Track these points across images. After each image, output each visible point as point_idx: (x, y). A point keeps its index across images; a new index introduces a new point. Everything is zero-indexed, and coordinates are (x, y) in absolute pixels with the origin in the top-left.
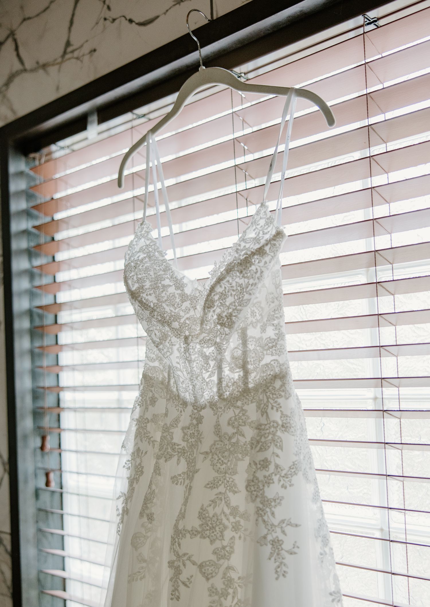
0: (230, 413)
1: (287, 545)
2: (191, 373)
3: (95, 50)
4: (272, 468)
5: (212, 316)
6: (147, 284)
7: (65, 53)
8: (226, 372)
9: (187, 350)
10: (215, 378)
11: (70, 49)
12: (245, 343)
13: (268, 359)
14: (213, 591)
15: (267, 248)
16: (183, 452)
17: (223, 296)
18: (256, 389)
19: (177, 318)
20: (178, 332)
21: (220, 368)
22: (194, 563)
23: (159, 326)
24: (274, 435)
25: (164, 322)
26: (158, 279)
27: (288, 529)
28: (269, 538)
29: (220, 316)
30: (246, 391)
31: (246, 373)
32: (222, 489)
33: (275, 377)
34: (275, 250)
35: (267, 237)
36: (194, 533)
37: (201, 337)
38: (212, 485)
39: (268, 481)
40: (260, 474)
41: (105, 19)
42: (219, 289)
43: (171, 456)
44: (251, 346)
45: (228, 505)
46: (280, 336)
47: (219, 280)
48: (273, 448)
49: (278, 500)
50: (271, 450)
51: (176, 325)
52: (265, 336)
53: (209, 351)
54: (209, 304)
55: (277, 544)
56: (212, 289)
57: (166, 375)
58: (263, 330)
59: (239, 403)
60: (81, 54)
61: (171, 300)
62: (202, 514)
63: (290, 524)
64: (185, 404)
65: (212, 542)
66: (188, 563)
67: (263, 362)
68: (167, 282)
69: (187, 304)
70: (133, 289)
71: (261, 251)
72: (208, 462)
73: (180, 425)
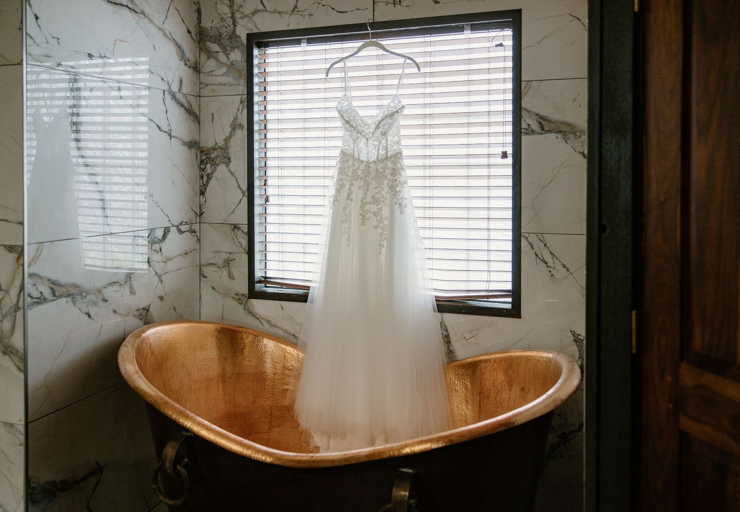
0: (382, 165)
1: (403, 205)
2: (368, 151)
3: (312, 15)
4: (398, 182)
5: (379, 132)
6: (351, 118)
7: (294, 10)
8: (380, 151)
9: (367, 143)
10: (376, 153)
11: (295, 10)
12: (387, 142)
13: (395, 147)
14: (378, 220)
15: (399, 111)
16: (362, 178)
17: (384, 125)
18: (391, 157)
19: (364, 131)
20: (364, 137)
21: (378, 149)
22: (370, 213)
23: (356, 134)
24: (398, 171)
25: (359, 132)
26: (354, 117)
27: (403, 200)
28: (398, 203)
29: (382, 132)
30: (387, 158)
31: (387, 152)
32: (379, 189)
33: (398, 153)
34: (402, 111)
35: (399, 107)
36: (370, 203)
37: (373, 138)
38: (376, 188)
39: (397, 186)
40: (394, 184)
41: (319, 3)
42: (382, 123)
43: (358, 180)
44: (389, 143)
45: (381, 194)
46: (400, 140)
47: (383, 120)
48: (398, 176)
49: (400, 191)
50: (397, 176)
51: (363, 134)
52: (394, 140)
53: (376, 143)
54: (377, 127)
55: (400, 204)
56: (380, 123)
57: (352, 152)
58: (394, 137)
59: (385, 162)
60: (304, 14)
61: (360, 124)
62: (373, 197)
63: (404, 198)
64: (362, 162)
65: (377, 206)
66: (368, 213)
67: (394, 148)
68: (357, 118)
69: (366, 127)
70: (347, 120)
71: (397, 112)
72: (374, 181)
73: (360, 169)
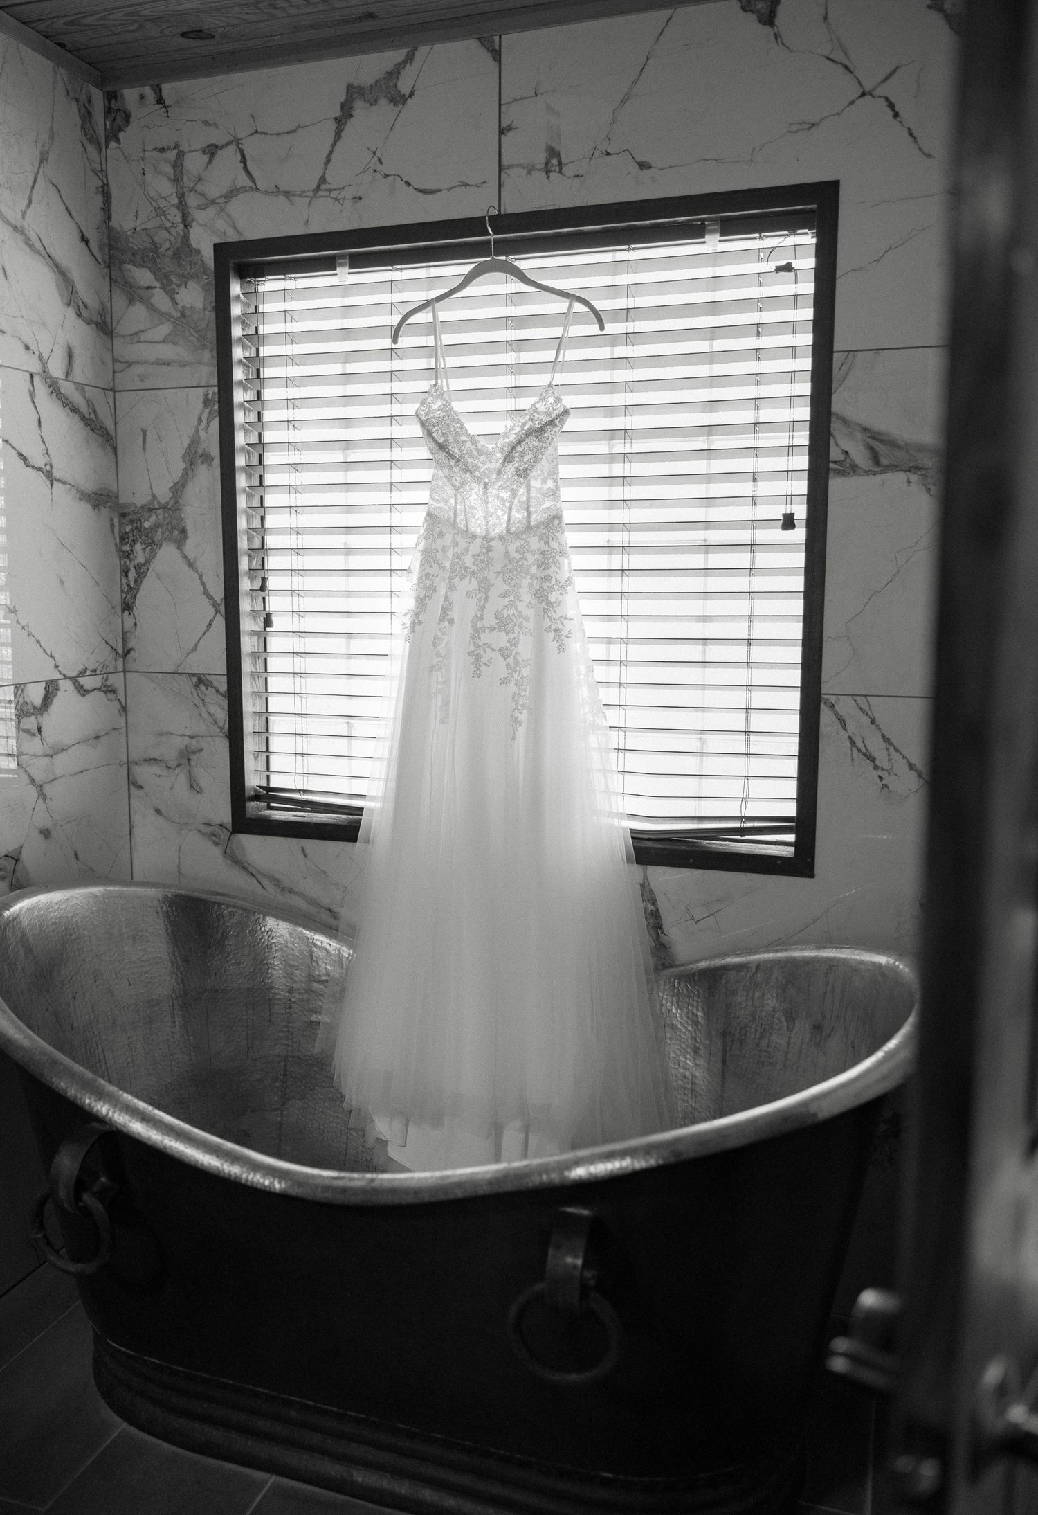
0: (517, 544)
1: (565, 632)
2: (486, 511)
3: (360, 199)
4: (553, 581)
5: (511, 468)
6: (451, 439)
7: (318, 188)
8: (514, 513)
9: (485, 494)
10: (505, 517)
11: (324, 187)
12: (529, 491)
13: (548, 504)
14: (508, 666)
15: (557, 421)
16: (473, 574)
17: (523, 454)
18: (537, 526)
19: (478, 468)
20: (478, 480)
21: (510, 509)
22: (493, 650)
23: (461, 473)
24: (554, 558)
25: (466, 470)
26: (457, 435)
27: (565, 622)
28: (553, 627)
29: (517, 469)
30: (529, 527)
31: (529, 514)
32: (512, 598)
33: (554, 517)
34: (563, 422)
35: (557, 412)
36: (492, 629)
37: (499, 484)
38: (505, 595)
39: (551, 590)
40: (545, 586)
41: (375, 171)
42: (519, 449)
43: (465, 577)
44: (533, 494)
45: (516, 609)
46: (557, 487)
47: (520, 442)
48: (553, 568)
49: (558, 603)
50: (552, 569)
51: (477, 473)
52: (545, 487)
53: (506, 495)
54: (508, 458)
55: (558, 631)
56: (513, 448)
57: (452, 515)
58: (544, 481)
59: (524, 536)
60: (341, 196)
61: (469, 452)
62: (498, 615)
63: (566, 618)
64: (474, 537)
65: (507, 634)
66: (488, 650)
67: (544, 506)
68: (464, 438)
69: (483, 458)
70: (441, 441)
71: (552, 423)
72: (500, 579)
73: (470, 553)
